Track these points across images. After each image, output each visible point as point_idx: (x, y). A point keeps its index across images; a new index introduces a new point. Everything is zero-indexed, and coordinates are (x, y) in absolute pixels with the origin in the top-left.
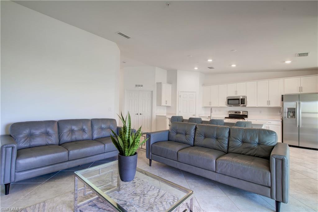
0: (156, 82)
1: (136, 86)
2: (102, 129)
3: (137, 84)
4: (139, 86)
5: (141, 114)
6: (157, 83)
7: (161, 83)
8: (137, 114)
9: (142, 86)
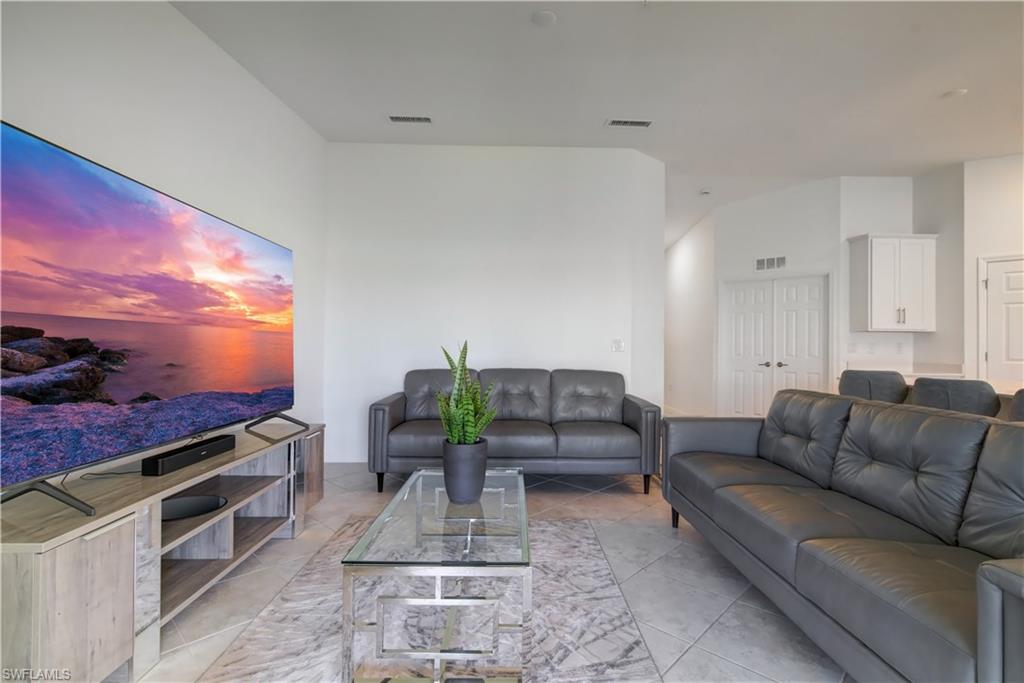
0: (843, 238)
1: (760, 264)
2: (578, 398)
3: (760, 258)
4: (771, 263)
5: (780, 365)
6: (851, 241)
7: (865, 238)
8: (768, 365)
9: (781, 261)
